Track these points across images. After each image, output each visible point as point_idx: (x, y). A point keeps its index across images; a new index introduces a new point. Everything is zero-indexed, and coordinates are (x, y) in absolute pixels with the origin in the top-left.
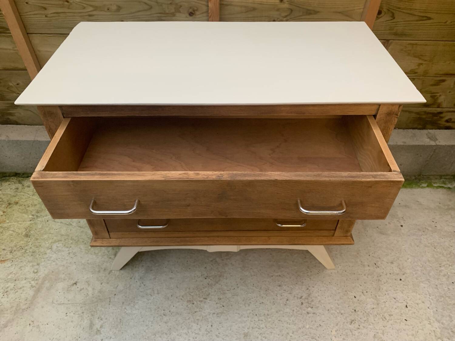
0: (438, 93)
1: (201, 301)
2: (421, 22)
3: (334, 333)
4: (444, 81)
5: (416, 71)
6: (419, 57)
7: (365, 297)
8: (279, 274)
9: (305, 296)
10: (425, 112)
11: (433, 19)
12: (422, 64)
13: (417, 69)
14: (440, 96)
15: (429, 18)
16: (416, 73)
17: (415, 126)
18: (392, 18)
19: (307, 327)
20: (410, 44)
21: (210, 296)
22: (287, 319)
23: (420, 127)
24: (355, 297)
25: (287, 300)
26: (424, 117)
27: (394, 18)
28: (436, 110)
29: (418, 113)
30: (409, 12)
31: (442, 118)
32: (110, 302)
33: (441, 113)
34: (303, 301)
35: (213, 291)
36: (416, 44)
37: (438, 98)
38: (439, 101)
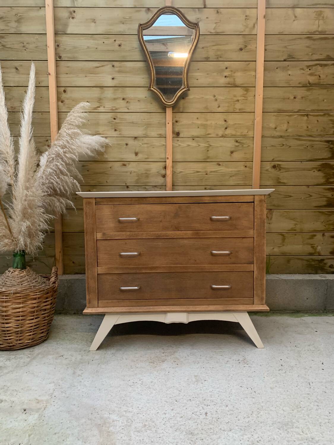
0: (315, 244)
1: (160, 362)
2: (287, 199)
3: (266, 374)
4: (315, 236)
5: (295, 229)
6: (293, 219)
7: (289, 360)
8: (221, 351)
9: (241, 359)
10: (312, 259)
11: (292, 197)
12: (297, 224)
13: (295, 227)
14: (317, 246)
15: (291, 196)
16: (295, 230)
17: (310, 271)
18: (268, 197)
19: (245, 372)
20: (285, 211)
21: (167, 360)
22: (228, 369)
23: (313, 272)
24: (281, 360)
25: (228, 361)
26: (313, 263)
27: (270, 197)
28: (318, 258)
29: (307, 261)
30: (277, 193)
31: (325, 264)
32: (89, 363)
33: (323, 260)
34: (240, 362)
35: (169, 358)
36: (289, 212)
37: (316, 248)
38: (318, 250)
